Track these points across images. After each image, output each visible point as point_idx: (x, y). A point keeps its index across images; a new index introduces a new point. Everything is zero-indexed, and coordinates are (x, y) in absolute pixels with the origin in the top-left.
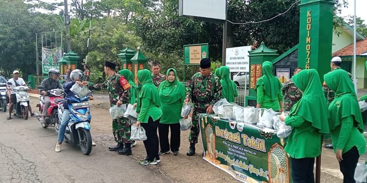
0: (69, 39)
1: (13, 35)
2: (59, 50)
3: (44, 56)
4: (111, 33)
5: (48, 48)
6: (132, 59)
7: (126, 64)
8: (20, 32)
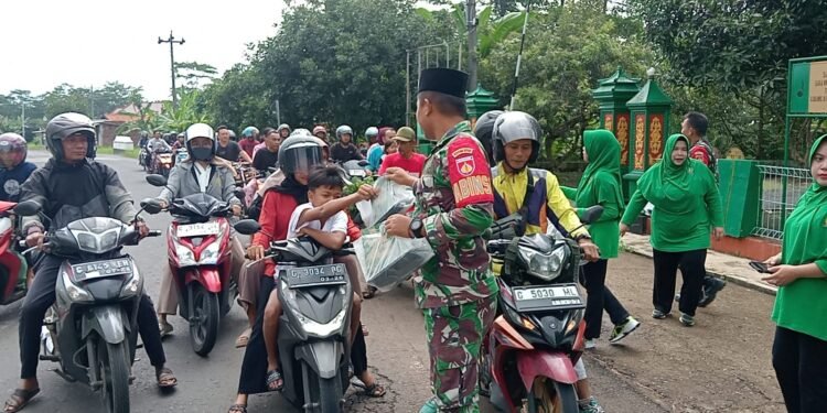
0: (474, 60)
1: (363, 56)
6: (630, 102)
7: (612, 116)
8: (378, 48)
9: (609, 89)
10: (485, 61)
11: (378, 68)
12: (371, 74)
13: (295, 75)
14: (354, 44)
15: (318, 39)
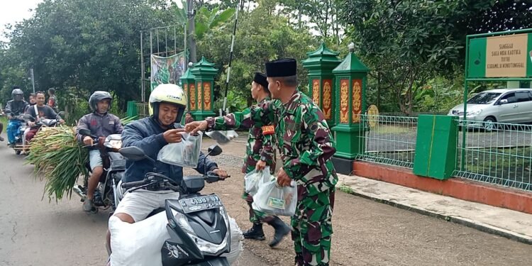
0: (194, 40)
1: (104, 34)
2: (180, 59)
3: (154, 69)
4: (262, 30)
5: (160, 55)
6: (335, 70)
7: (319, 81)
8: (115, 28)
9: (318, 60)
10: (201, 43)
11: (118, 44)
12: (111, 49)
13: (48, 49)
14: (97, 24)
15: (67, 21)
